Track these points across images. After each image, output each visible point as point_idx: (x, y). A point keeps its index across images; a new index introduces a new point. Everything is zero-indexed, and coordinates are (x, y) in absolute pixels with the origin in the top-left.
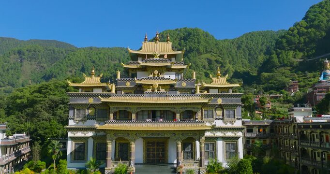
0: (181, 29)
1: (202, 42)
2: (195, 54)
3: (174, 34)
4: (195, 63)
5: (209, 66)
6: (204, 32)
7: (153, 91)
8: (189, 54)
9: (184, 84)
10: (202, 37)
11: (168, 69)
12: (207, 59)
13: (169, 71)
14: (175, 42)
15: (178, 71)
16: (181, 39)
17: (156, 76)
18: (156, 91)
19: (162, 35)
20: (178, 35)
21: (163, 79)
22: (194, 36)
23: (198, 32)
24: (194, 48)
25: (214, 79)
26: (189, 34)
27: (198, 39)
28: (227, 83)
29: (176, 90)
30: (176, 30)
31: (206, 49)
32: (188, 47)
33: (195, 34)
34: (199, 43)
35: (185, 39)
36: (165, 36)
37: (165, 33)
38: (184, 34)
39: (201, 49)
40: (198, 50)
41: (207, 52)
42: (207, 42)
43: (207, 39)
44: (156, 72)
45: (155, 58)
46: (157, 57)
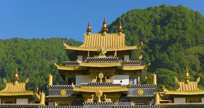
0: (155, 8)
1: (190, 27)
2: (179, 47)
3: (145, 15)
4: (178, 61)
5: (201, 65)
6: (192, 11)
7: (95, 101)
8: (169, 47)
9: (141, 92)
10: (190, 21)
11: (119, 72)
12: (198, 54)
13: (120, 74)
14: (147, 27)
15: (133, 74)
16: (156, 23)
17: (101, 81)
18: (100, 101)
19: (126, 19)
20: (151, 16)
21: (111, 85)
22: (176, 18)
23: (183, 11)
24: (176, 37)
25: (181, 84)
26: (169, 15)
27: (183, 24)
28: (198, 90)
29: (129, 100)
30: (148, 10)
31: (196, 38)
32: (167, 36)
33: (179, 15)
34: (184, 29)
35: (163, 23)
36: (131, 19)
37: (130, 14)
38: (160, 15)
39: (189, 38)
40: (183, 40)
41: (197, 43)
42: (198, 28)
43: (198, 24)
44: (101, 75)
45: (100, 57)
46: (102, 54)
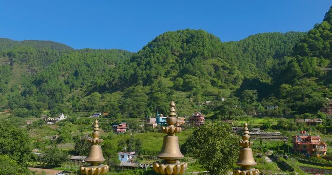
0: (183, 30)
1: (207, 45)
2: (200, 59)
3: (175, 36)
4: (199, 69)
5: (215, 72)
6: (208, 34)
8: (193, 59)
10: (207, 41)
12: (213, 64)
14: (177, 45)
16: (183, 42)
19: (162, 38)
20: (180, 37)
22: (198, 38)
23: (202, 34)
24: (198, 52)
26: (193, 36)
27: (203, 43)
30: (178, 32)
31: (212, 53)
32: (191, 51)
33: (199, 36)
34: (204, 46)
35: (188, 42)
36: (166, 38)
37: (165, 34)
38: (186, 36)
39: (207, 54)
40: (203, 54)
41: (213, 57)
42: (213, 46)
43: (213, 43)
